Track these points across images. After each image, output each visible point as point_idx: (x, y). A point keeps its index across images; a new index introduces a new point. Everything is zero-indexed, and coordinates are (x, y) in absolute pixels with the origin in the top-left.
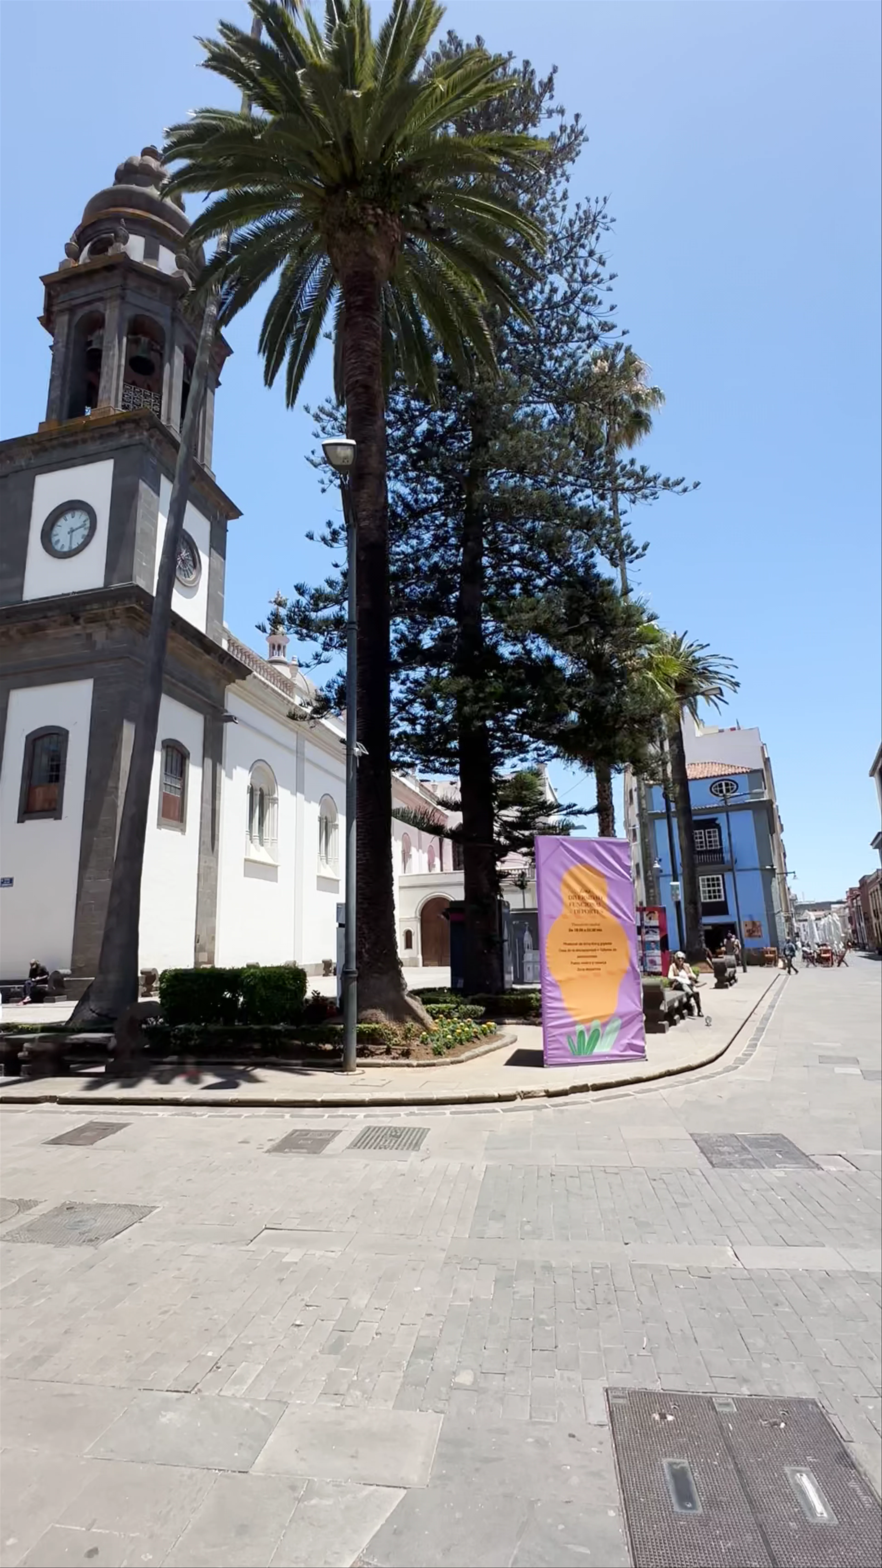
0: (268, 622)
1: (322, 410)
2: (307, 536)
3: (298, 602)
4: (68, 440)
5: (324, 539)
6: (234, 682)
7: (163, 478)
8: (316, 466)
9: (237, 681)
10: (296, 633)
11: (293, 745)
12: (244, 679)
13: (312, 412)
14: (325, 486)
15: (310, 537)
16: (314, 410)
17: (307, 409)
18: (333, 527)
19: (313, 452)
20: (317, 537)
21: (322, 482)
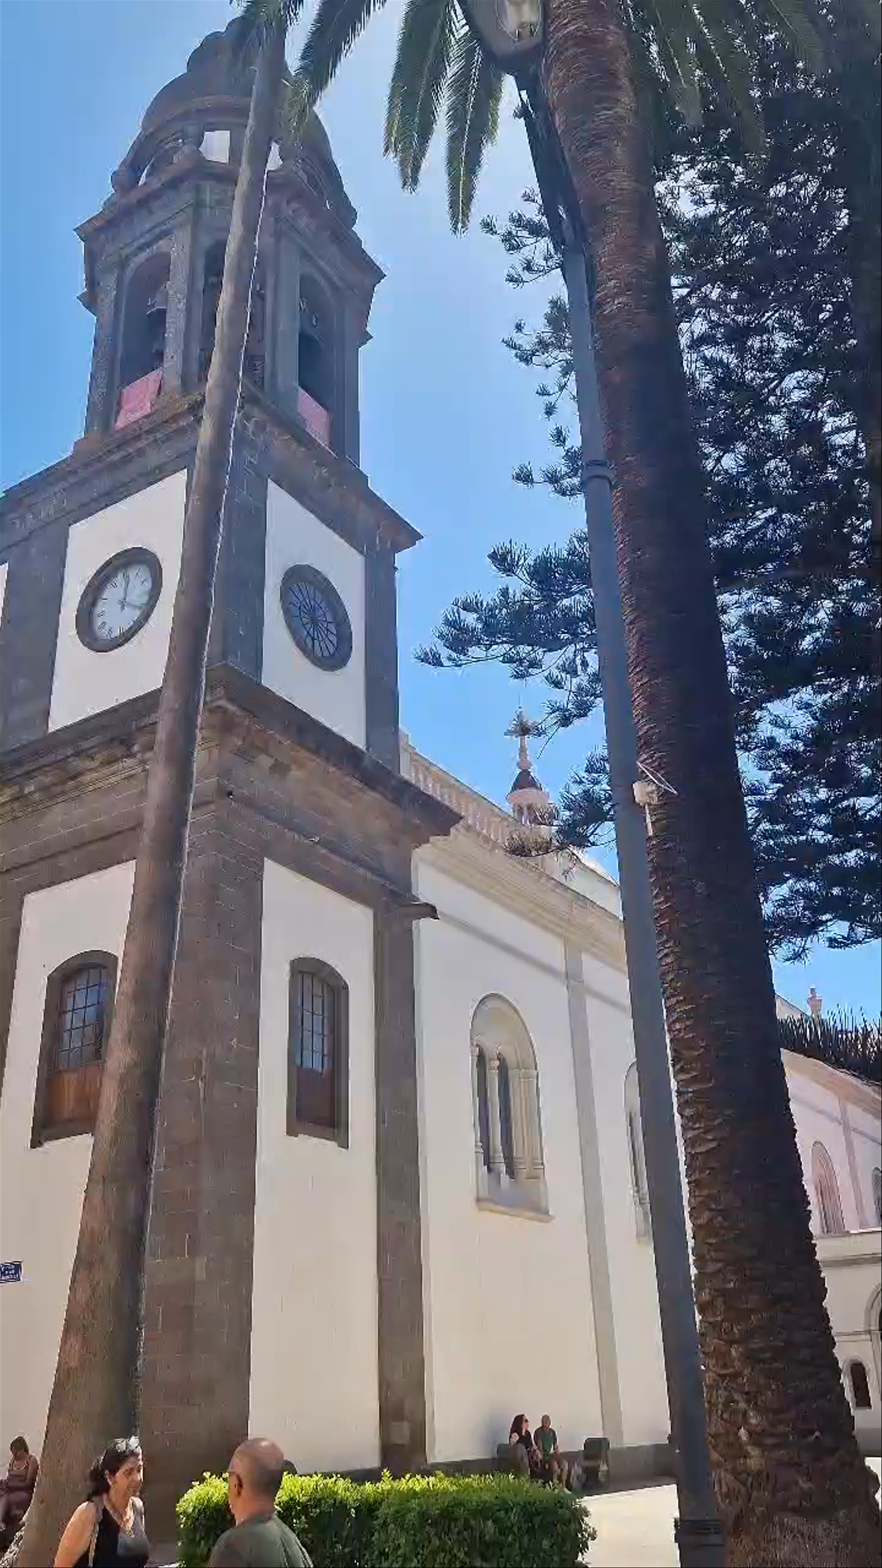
0: (440, 642)
1: (518, 221)
2: (518, 477)
3: (505, 592)
4: (115, 457)
5: (553, 478)
6: (428, 841)
7: (272, 486)
8: (526, 358)
9: (432, 839)
10: (508, 659)
11: (559, 962)
12: (447, 833)
13: (501, 231)
14: (552, 399)
15: (525, 477)
16: (503, 225)
17: (488, 227)
18: (568, 444)
19: (519, 328)
20: (537, 476)
21: (544, 392)
